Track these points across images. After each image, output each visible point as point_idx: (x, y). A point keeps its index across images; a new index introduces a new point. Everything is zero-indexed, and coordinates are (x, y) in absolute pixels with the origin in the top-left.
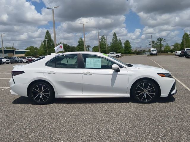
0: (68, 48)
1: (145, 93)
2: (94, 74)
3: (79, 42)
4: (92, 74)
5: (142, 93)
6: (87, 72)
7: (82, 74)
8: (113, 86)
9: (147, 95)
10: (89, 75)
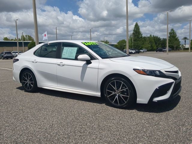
0: (158, 41)
1: (117, 93)
2: (66, 65)
3: (170, 33)
4: (64, 65)
5: (113, 93)
6: (60, 63)
7: (56, 64)
8: (83, 81)
9: (119, 96)
10: (62, 66)
